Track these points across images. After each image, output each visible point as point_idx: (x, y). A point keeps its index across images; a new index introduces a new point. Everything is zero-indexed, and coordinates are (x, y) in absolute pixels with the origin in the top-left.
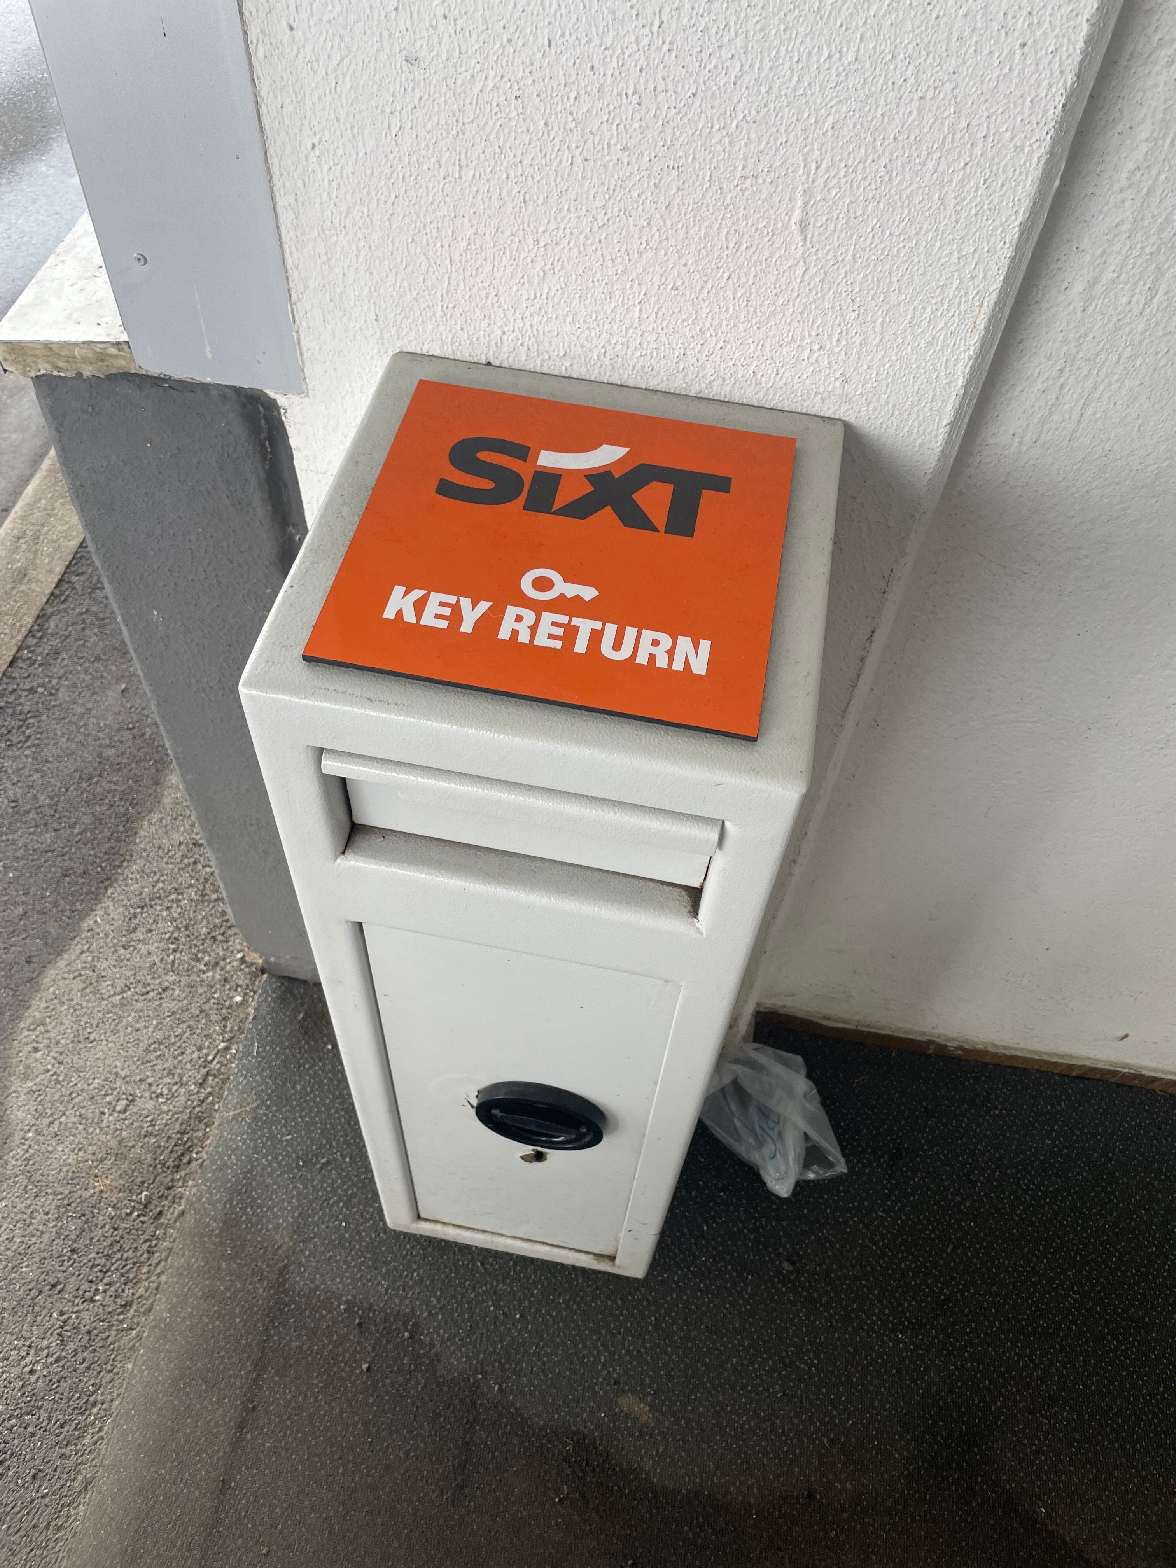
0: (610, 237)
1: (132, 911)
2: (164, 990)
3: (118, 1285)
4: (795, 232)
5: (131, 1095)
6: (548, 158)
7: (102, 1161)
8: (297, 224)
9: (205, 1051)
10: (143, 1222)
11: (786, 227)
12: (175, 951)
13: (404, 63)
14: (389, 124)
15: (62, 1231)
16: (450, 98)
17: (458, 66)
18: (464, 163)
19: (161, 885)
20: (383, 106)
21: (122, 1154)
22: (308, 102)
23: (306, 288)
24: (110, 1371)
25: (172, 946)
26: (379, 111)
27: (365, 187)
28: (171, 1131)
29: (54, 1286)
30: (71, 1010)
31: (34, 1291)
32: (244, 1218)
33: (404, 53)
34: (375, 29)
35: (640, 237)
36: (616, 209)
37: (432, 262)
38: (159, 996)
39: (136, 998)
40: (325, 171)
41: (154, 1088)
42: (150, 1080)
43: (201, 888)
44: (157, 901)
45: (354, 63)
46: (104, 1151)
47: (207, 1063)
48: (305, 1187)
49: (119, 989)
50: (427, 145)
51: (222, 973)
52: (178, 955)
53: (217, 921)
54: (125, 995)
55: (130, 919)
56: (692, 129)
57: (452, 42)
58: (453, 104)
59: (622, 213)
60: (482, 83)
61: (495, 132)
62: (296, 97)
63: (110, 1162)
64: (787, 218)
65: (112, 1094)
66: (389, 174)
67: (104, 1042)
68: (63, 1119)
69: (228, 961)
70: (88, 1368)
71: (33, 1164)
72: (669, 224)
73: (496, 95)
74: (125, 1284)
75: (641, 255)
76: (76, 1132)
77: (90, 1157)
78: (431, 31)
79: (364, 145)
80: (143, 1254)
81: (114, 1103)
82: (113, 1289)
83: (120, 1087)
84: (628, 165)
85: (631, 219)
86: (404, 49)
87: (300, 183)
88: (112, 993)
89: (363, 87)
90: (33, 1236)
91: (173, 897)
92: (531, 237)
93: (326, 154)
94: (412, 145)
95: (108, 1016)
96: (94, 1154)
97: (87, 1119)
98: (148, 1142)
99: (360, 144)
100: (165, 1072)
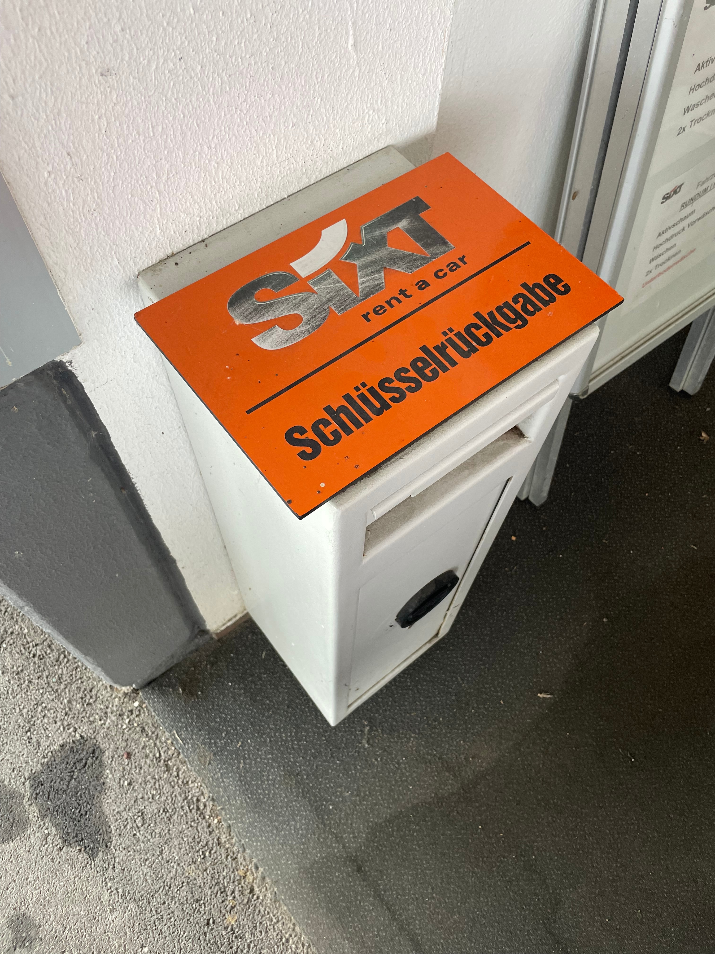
0: (252, 117)
1: (25, 738)
2: (94, 752)
3: (237, 887)
4: (351, 51)
5: (139, 812)
6: (207, 89)
7: (161, 853)
8: (50, 235)
9: (151, 755)
10: (216, 852)
11: (346, 50)
12: (75, 731)
13: (101, 78)
14: (99, 127)
15: (182, 901)
16: (136, 84)
17: (138, 59)
18: (154, 124)
19: (25, 711)
20: (92, 116)
21: (168, 839)
22: (38, 144)
23: (66, 273)
24: (278, 922)
25: (71, 730)
26: (90, 121)
27: (91, 180)
28: (179, 804)
29: (208, 924)
30: (55, 813)
31: (201, 938)
32: (261, 797)
33: (99, 70)
34: (75, 65)
35: (269, 106)
36: (253, 97)
37: (147, 201)
38: (94, 759)
39: (83, 771)
40: (61, 185)
41: (146, 797)
42: (140, 796)
43: (50, 689)
44: (33, 720)
45: (65, 98)
46: (158, 848)
47: (159, 759)
48: (272, 754)
49: (68, 778)
50: (128, 126)
51: (114, 714)
52: (79, 731)
53: (81, 694)
54: (74, 777)
55: (29, 742)
56: (287, 20)
57: (131, 45)
58: (139, 87)
59: (256, 97)
60: (156, 63)
61: (170, 91)
62: (28, 146)
63: (166, 849)
64: (346, 45)
65: (128, 823)
66: (107, 161)
67: (93, 807)
68: (117, 860)
69: (111, 706)
70: (267, 932)
71: (129, 893)
72: (284, 88)
73: (166, 66)
74: (240, 884)
75: (271, 117)
76: (131, 857)
77: (153, 858)
78: (115, 44)
79: (85, 151)
80: (232, 863)
81: (135, 825)
82: (236, 892)
83: (129, 815)
84: (255, 64)
85: (262, 98)
86: (99, 68)
87: (45, 205)
88: (67, 783)
89: (75, 110)
90: (170, 918)
91: (40, 708)
92: (205, 147)
93: (59, 173)
94: (117, 132)
95: (79, 794)
96: (154, 855)
97: (129, 846)
98: (174, 820)
99: (82, 153)
100: (143, 785)
